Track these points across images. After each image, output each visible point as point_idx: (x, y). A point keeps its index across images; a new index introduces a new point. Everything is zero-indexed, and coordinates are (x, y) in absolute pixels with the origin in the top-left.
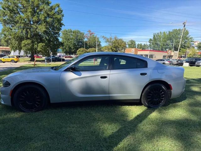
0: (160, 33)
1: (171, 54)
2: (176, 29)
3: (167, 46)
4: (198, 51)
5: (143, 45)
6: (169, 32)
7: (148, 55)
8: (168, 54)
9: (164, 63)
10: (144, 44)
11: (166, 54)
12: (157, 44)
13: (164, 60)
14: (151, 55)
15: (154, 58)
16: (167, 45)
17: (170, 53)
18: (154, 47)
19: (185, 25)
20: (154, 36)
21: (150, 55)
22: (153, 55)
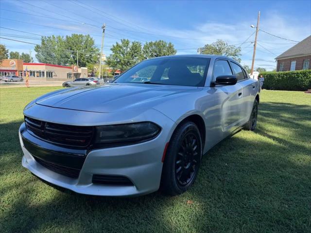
0: (52, 37)
1: (77, 71)
2: (77, 35)
3: (66, 59)
4: (108, 68)
5: (21, 54)
6: (67, 37)
7: (43, 73)
8: (74, 71)
9: (88, 84)
10: (23, 54)
11: (70, 71)
12: (50, 55)
13: (87, 80)
14: (49, 73)
15: (53, 77)
16: (67, 57)
17: (76, 69)
18: (46, 59)
19: (104, 30)
20: (43, 41)
21: (47, 73)
22: (52, 73)
